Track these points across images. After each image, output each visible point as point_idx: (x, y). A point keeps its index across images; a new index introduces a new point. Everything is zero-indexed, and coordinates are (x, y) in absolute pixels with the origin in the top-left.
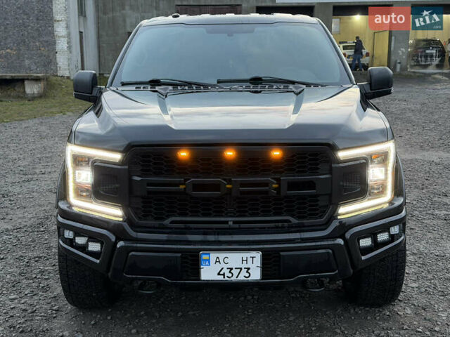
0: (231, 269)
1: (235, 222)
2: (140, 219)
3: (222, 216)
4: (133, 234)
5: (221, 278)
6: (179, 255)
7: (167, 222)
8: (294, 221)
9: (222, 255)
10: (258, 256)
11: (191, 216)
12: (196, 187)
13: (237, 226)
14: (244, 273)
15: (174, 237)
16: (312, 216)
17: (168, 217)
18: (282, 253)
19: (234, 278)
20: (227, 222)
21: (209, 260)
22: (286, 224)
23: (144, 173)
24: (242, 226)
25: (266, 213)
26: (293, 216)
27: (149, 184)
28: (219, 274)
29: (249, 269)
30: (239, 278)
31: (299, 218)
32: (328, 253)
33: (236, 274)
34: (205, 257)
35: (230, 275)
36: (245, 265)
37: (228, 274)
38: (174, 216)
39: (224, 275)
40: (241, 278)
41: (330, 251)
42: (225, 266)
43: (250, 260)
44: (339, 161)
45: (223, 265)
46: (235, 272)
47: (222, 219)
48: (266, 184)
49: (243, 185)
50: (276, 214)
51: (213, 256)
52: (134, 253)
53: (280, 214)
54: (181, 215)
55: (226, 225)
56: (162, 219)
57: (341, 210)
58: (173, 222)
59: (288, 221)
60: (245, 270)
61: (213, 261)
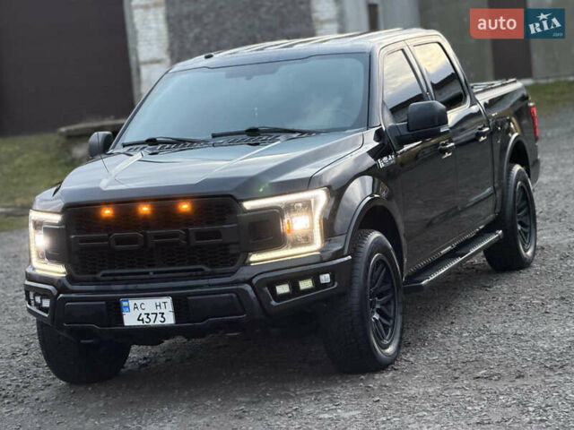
0: (148, 314)
1: (155, 273)
2: (77, 273)
3: (144, 268)
4: (70, 287)
5: (140, 323)
6: (104, 303)
7: (99, 276)
8: (207, 269)
9: (138, 302)
10: (169, 300)
11: (118, 269)
12: (119, 241)
13: (156, 276)
14: (159, 318)
15: (102, 287)
16: (225, 264)
17: (101, 270)
18: (190, 298)
19: (151, 323)
20: (148, 273)
21: (128, 307)
22: (200, 273)
23: (77, 231)
24: (161, 275)
25: (181, 263)
26: (206, 264)
27: (82, 241)
28: (139, 320)
29: (163, 314)
30: (156, 323)
31: (212, 266)
32: (232, 297)
33: (153, 320)
34: (125, 304)
35: (148, 320)
36: (158, 311)
37: (146, 319)
38: (105, 269)
39: (143, 320)
40: (158, 323)
41: (234, 295)
42: (143, 312)
43: (163, 305)
44: (244, 211)
45: (141, 311)
46: (152, 317)
47: (144, 270)
48: (175, 235)
49: (157, 237)
50: (190, 264)
51: (132, 302)
52: (69, 303)
53: (195, 263)
54: (110, 268)
55: (147, 276)
56: (95, 273)
57: (254, 258)
58: (104, 275)
59: (202, 270)
60: (159, 315)
61: (132, 307)
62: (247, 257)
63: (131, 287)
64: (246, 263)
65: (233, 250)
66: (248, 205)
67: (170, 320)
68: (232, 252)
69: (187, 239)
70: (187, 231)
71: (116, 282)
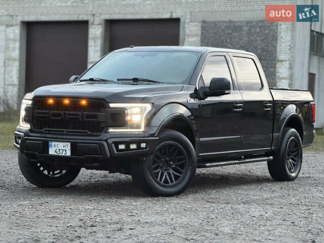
0: (60, 150)
2: (35, 129)
3: (62, 129)
5: (56, 154)
6: (42, 142)
8: (89, 133)
9: (56, 143)
12: (54, 115)
13: (67, 133)
14: (64, 152)
15: (42, 135)
16: (98, 131)
18: (78, 144)
19: (60, 154)
20: (63, 131)
24: (69, 133)
25: (79, 128)
26: (89, 130)
28: (55, 152)
29: (66, 150)
30: (62, 154)
31: (91, 132)
32: (96, 146)
34: (50, 144)
39: (57, 152)
41: (98, 145)
42: (58, 149)
43: (66, 146)
44: (110, 108)
45: (57, 148)
48: (78, 115)
49: (69, 115)
50: (82, 129)
51: (53, 143)
52: (27, 141)
54: (48, 127)
55: (63, 133)
56: (42, 129)
57: (111, 130)
58: (45, 130)
61: (53, 145)
62: (108, 129)
63: (54, 136)
64: (106, 132)
65: (102, 125)
66: (112, 105)
67: (69, 154)
68: (102, 126)
69: (82, 117)
70: (83, 114)
71: (49, 134)
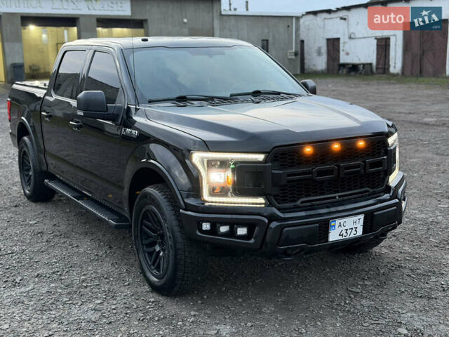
0: (347, 230)
1: (340, 197)
4: (282, 215)
5: (340, 238)
6: (318, 225)
7: (299, 203)
8: (371, 190)
9: (342, 221)
10: (362, 217)
11: (313, 196)
12: (320, 173)
13: (341, 199)
14: (354, 232)
16: (378, 186)
17: (298, 198)
18: (375, 213)
19: (348, 237)
20: (335, 197)
21: (334, 226)
22: (367, 194)
23: (282, 167)
24: (345, 198)
25: (356, 187)
26: (369, 187)
27: (289, 175)
28: (340, 235)
29: (357, 228)
31: (372, 188)
33: (349, 234)
34: (333, 224)
37: (345, 234)
38: (302, 198)
39: (342, 235)
40: (352, 236)
42: (344, 229)
44: (388, 146)
45: (342, 228)
46: (349, 231)
47: (333, 195)
48: (358, 166)
49: (347, 168)
50: (361, 187)
51: (338, 221)
52: (287, 229)
53: (363, 187)
54: (307, 196)
55: (334, 200)
56: (295, 201)
58: (302, 202)
59: (368, 191)
60: (354, 229)
61: (337, 226)
63: (333, 209)
66: (389, 141)
67: (360, 232)
69: (364, 169)
70: (364, 162)
